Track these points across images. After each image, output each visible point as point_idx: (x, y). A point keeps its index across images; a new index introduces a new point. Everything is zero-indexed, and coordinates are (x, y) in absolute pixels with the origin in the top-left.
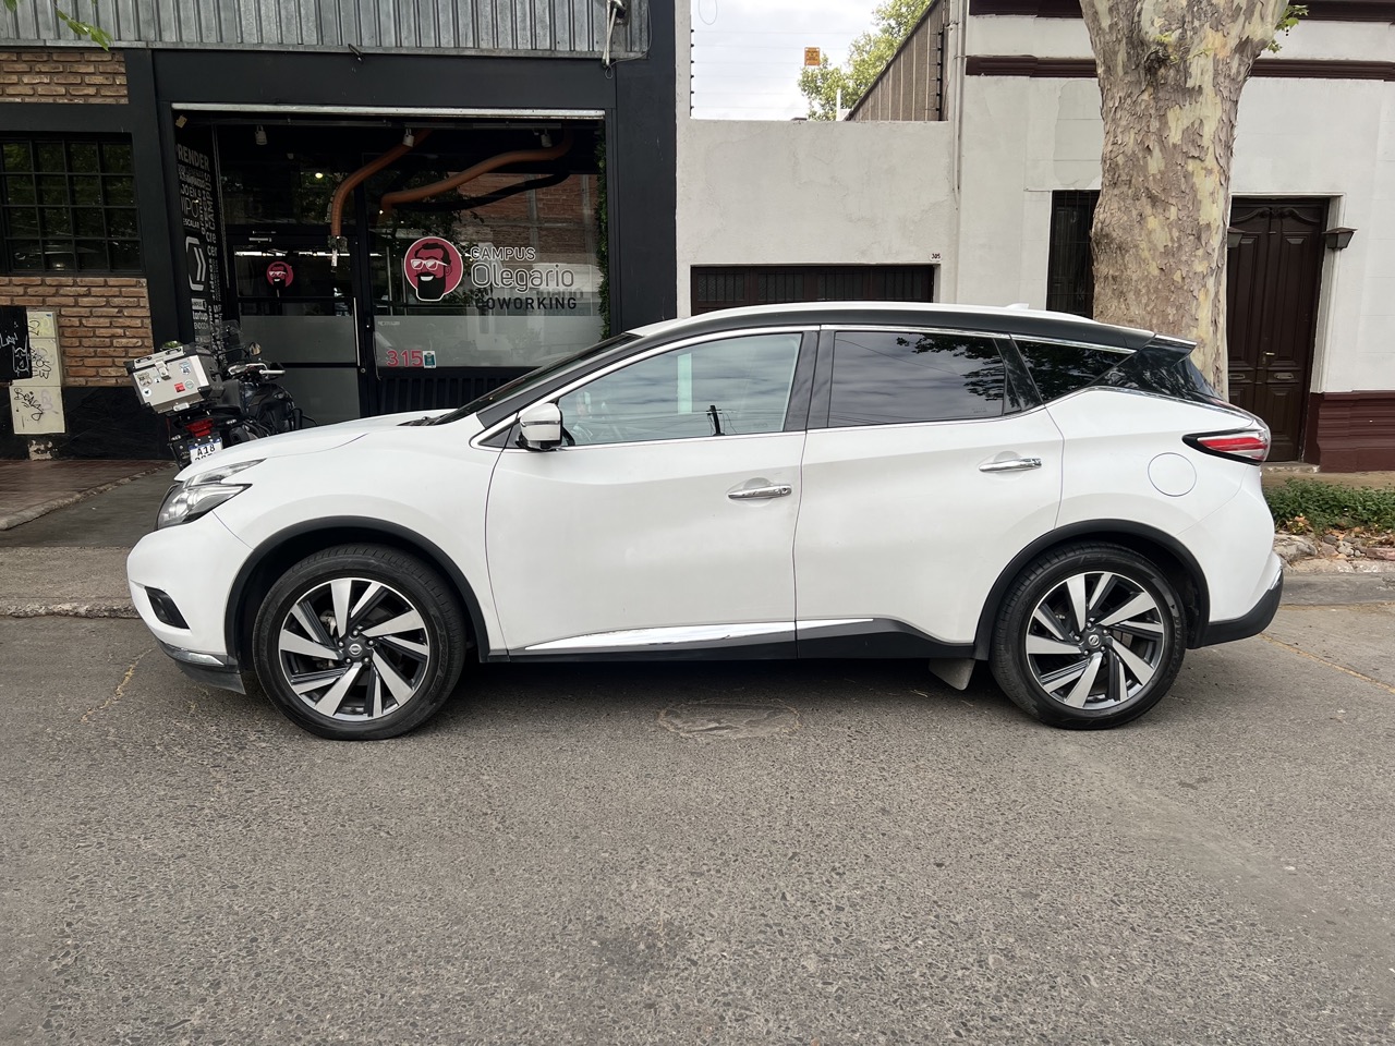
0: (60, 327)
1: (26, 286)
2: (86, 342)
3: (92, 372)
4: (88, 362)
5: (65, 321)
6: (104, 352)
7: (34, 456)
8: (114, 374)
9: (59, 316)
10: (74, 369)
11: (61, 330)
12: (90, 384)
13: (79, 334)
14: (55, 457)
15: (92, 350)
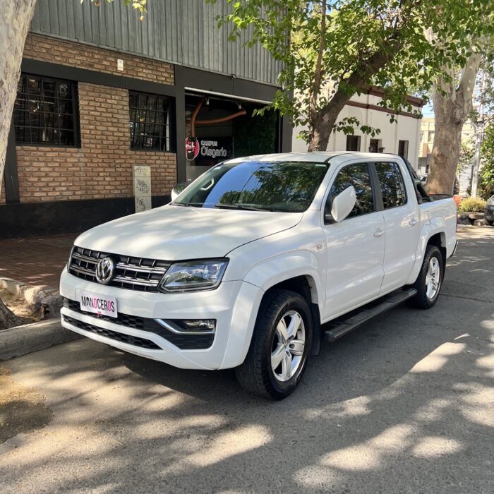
0: (151, 172)
2: (158, 178)
4: (158, 186)
5: (152, 170)
6: (162, 182)
8: (165, 191)
9: (151, 168)
10: (153, 189)
11: (152, 174)
12: (158, 195)
13: (156, 175)
15: (159, 181)
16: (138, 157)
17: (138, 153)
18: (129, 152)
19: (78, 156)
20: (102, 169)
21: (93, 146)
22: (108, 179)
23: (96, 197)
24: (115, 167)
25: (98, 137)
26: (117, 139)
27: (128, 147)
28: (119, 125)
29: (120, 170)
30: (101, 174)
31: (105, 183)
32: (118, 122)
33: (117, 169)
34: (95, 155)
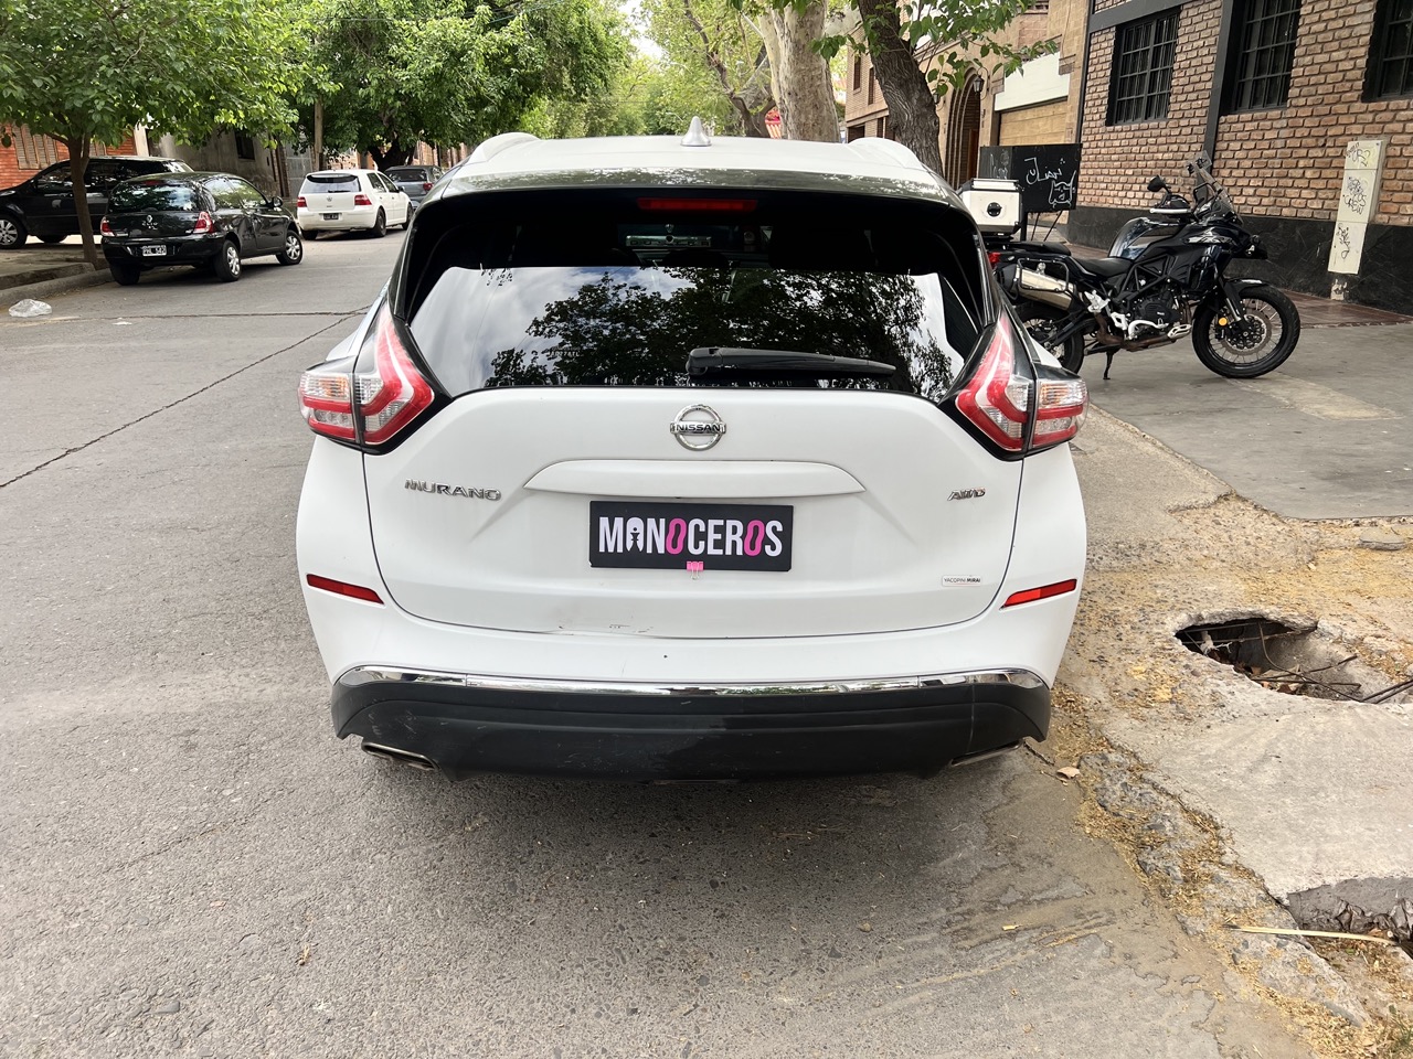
0: (1388, 157)
1: (1376, 112)
2: (1401, 174)
3: (1394, 208)
4: (1397, 197)
5: (1391, 151)
6: (1409, 186)
7: (1334, 296)
8: (1409, 212)
9: (1390, 144)
10: (1384, 204)
11: (1387, 162)
12: (1391, 223)
13: (1397, 165)
14: (1346, 298)
15: (1401, 183)
16: (1370, 117)
17: (1372, 106)
18: (1359, 106)
19: (1279, 126)
20: (1303, 152)
21: (1302, 101)
22: (1309, 174)
23: (1286, 212)
24: (1324, 145)
25: (1313, 80)
26: (1340, 76)
27: (1356, 94)
28: (1351, 42)
29: (1331, 152)
30: (1302, 163)
31: (1303, 183)
32: (1350, 37)
33: (1328, 150)
34: (1302, 121)
